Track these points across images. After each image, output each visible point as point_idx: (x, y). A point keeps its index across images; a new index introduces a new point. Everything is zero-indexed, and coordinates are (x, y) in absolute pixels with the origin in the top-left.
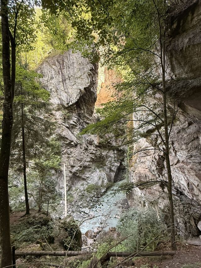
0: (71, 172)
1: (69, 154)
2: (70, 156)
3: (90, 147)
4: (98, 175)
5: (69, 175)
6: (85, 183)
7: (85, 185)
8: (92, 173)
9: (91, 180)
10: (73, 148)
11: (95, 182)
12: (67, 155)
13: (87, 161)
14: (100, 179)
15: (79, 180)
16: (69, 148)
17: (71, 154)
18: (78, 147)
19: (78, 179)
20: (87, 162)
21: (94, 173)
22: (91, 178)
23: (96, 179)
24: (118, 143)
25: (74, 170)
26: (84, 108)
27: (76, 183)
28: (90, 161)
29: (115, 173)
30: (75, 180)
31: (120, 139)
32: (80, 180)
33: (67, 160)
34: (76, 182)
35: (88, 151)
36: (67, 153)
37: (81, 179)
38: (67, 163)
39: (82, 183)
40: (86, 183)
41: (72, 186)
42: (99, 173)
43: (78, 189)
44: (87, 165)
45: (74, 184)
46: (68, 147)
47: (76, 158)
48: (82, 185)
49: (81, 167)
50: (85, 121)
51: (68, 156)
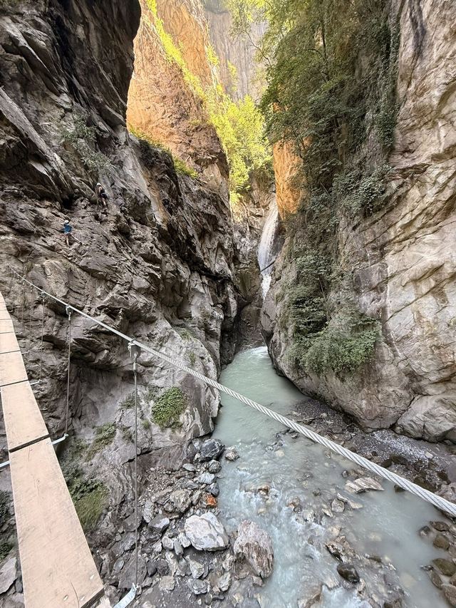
0: (55, 344)
1: (22, 232)
2: (37, 245)
3: (138, 230)
4: (184, 350)
5: (49, 363)
6: (141, 391)
7: (143, 403)
8: (161, 345)
9: (164, 372)
10: (47, 203)
11: (182, 378)
12: (11, 237)
13: (136, 285)
14: (193, 361)
15: (110, 387)
16: (18, 197)
17: (38, 235)
18: (82, 213)
19: (103, 381)
20: (138, 291)
21: (168, 344)
22: (160, 365)
23: (181, 364)
24: (206, 256)
25: (75, 331)
26: (83, 16)
27: (93, 403)
28: (147, 292)
29: (218, 342)
30: (90, 388)
31: (209, 246)
32: (114, 385)
33: (17, 267)
34: (95, 398)
35: (135, 247)
36: (10, 224)
37: (119, 380)
38: (16, 287)
39: (125, 397)
40: (146, 392)
41: (76, 424)
42: (184, 343)
43: (114, 433)
44: (140, 306)
45: (87, 409)
46: (14, 188)
47: (81, 263)
48: (131, 403)
49: (112, 312)
50: (100, 99)
51: (22, 242)
